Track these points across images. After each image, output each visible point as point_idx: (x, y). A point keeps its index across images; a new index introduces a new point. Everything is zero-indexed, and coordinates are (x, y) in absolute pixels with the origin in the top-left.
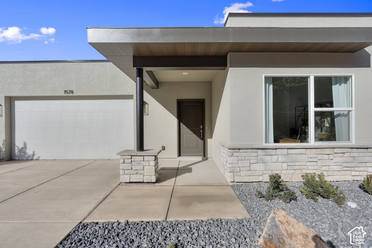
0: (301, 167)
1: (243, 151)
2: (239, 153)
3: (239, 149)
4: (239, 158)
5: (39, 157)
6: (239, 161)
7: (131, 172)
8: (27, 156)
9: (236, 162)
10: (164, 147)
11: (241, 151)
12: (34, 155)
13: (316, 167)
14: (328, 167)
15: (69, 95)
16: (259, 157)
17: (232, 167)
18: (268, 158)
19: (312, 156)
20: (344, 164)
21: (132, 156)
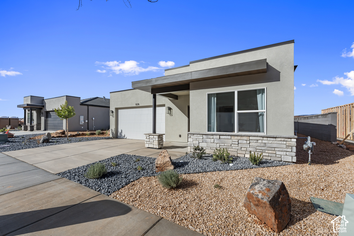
0: (227, 146)
1: (196, 135)
2: (193, 137)
3: (194, 134)
4: (194, 139)
5: (126, 138)
6: (194, 141)
7: (149, 143)
8: (122, 136)
9: (192, 141)
10: (181, 135)
11: (194, 135)
12: (124, 136)
13: (237, 147)
14: (246, 148)
15: (137, 106)
16: (203, 139)
17: (190, 144)
18: (209, 140)
19: (234, 141)
20: (257, 147)
21: (149, 135)
